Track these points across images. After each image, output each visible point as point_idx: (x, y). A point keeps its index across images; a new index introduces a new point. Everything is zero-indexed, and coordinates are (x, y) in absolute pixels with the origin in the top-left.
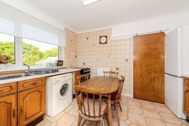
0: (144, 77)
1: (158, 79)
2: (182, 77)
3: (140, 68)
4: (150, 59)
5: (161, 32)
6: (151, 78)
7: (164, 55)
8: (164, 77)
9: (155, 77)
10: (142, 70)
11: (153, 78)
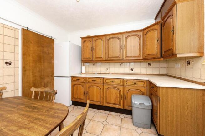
0: (38, 85)
1: (50, 83)
2: (70, 77)
3: (32, 75)
4: (43, 63)
5: (51, 39)
6: (45, 84)
7: (54, 60)
8: (54, 79)
9: (48, 82)
10: (35, 76)
11: (46, 83)
